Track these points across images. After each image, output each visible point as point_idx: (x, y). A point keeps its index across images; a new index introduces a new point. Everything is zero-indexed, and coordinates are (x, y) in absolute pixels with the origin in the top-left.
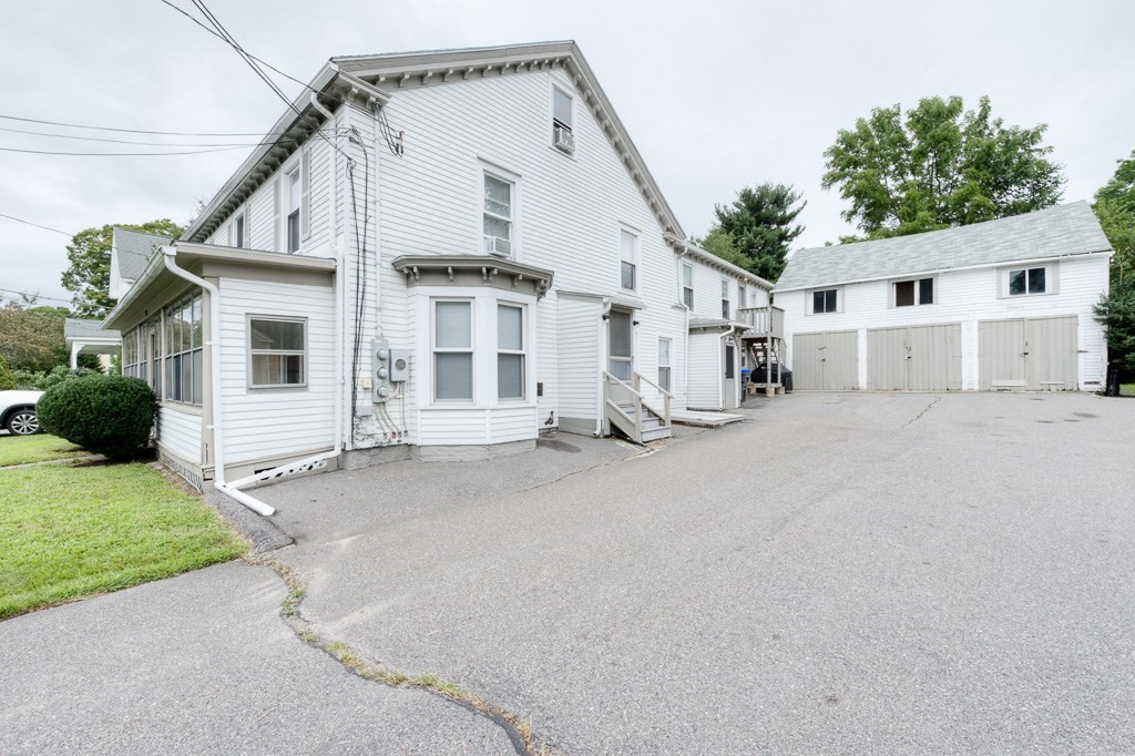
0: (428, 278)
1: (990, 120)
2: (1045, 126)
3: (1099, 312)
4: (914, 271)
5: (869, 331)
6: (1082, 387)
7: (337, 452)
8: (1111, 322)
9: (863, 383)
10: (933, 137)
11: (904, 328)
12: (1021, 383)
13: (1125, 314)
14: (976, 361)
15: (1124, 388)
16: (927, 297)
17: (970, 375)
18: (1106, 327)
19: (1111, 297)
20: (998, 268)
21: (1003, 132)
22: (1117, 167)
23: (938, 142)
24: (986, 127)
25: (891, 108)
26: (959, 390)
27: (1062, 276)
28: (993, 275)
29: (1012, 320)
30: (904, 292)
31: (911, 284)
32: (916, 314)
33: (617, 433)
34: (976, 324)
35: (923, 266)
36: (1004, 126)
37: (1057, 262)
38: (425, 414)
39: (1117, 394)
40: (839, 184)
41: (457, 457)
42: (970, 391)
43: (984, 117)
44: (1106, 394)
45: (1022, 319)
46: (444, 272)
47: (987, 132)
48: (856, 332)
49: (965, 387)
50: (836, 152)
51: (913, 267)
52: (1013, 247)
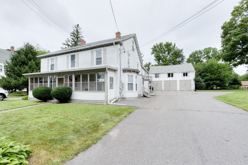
0: (128, 72)
1: (175, 47)
2: (183, 49)
3: (194, 79)
4: (170, 72)
5: (164, 81)
6: (192, 90)
7: (117, 99)
8: (195, 81)
9: (163, 90)
10: (168, 49)
11: (169, 81)
12: (185, 89)
13: (197, 80)
14: (179, 86)
15: (197, 90)
16: (172, 76)
17: (178, 88)
18: (195, 82)
19: (195, 77)
20: (182, 72)
21: (177, 49)
22: (189, 55)
23: (169, 50)
24: (175, 48)
25: (162, 42)
26: (177, 91)
27: (190, 74)
28: (181, 73)
29: (184, 80)
30: (169, 75)
31: (170, 74)
32: (171, 79)
33: (144, 96)
34: (179, 81)
35: (172, 71)
36: (177, 48)
37: (189, 72)
38: (127, 93)
39: (196, 91)
40: (154, 55)
41: (131, 99)
42: (178, 91)
43: (174, 46)
44: (195, 91)
45: (185, 80)
46: (130, 71)
47: (175, 49)
48: (162, 81)
49: (178, 90)
50: (153, 49)
51: (170, 71)
52: (183, 69)
